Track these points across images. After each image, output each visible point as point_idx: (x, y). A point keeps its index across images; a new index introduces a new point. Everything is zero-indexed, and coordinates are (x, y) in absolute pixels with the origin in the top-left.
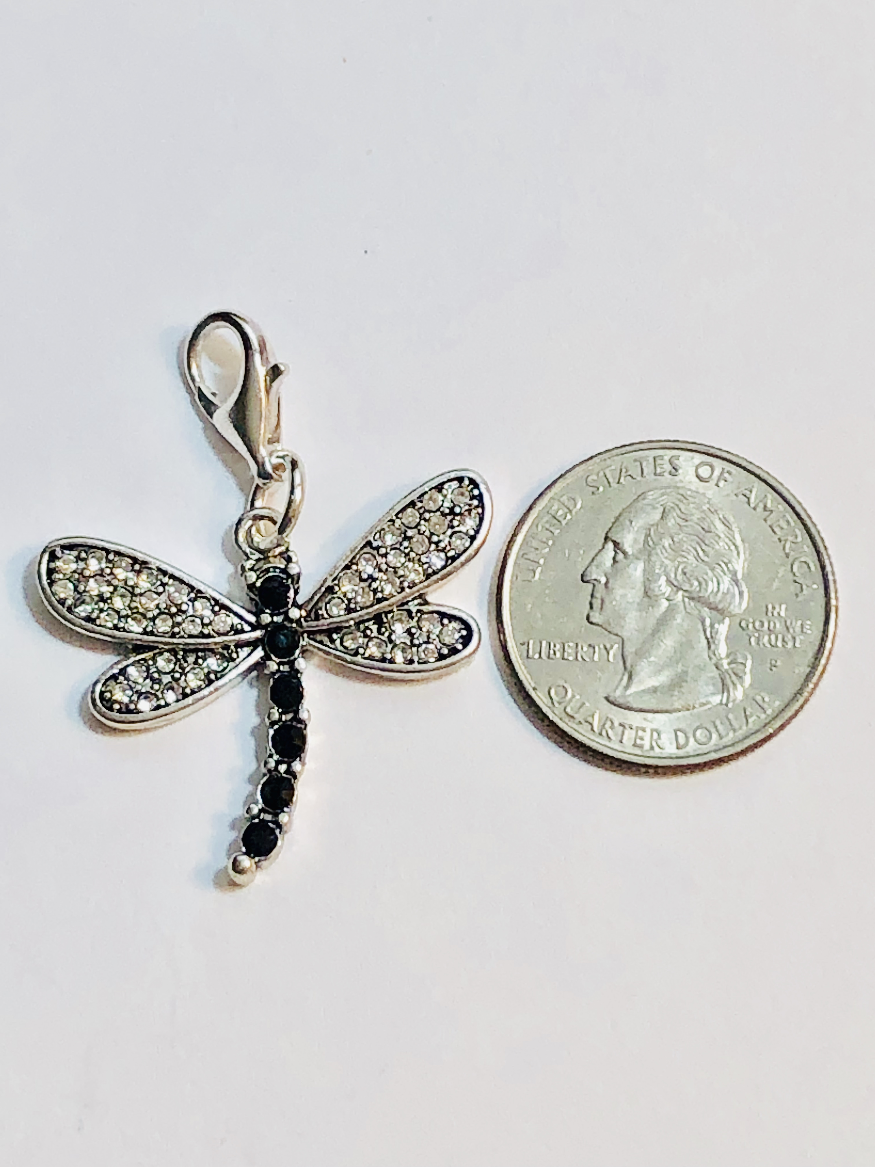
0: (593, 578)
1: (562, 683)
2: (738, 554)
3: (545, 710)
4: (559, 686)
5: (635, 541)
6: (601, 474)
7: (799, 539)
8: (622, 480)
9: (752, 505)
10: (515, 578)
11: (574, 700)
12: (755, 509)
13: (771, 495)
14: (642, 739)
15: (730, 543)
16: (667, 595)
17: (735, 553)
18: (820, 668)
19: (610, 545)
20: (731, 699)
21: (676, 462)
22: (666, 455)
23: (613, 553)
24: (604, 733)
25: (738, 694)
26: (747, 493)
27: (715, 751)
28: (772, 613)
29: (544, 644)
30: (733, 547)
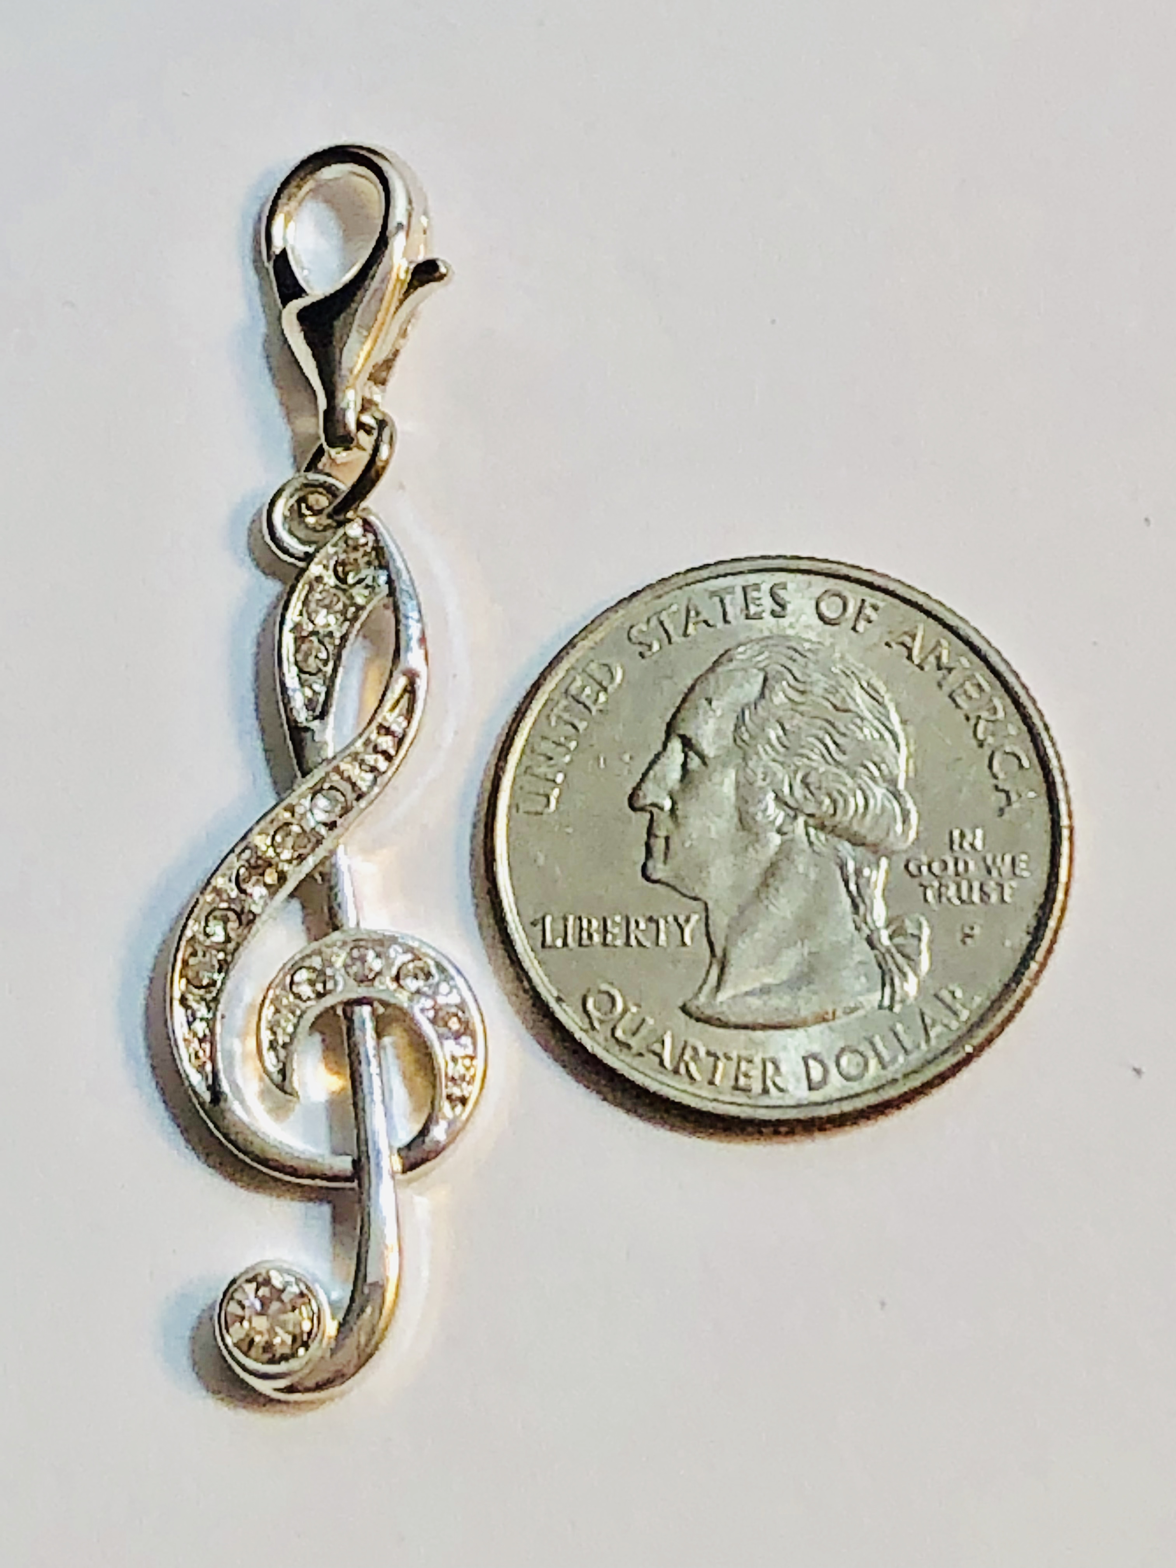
0: (648, 801)
1: (604, 987)
2: (898, 746)
3: (578, 1035)
4: (600, 992)
5: (718, 732)
6: (654, 622)
7: (1001, 714)
8: (691, 629)
9: (917, 661)
10: (514, 810)
11: (628, 1016)
12: (922, 668)
13: (947, 641)
14: (746, 1075)
15: (882, 729)
16: (778, 822)
17: (892, 744)
18: (1049, 934)
19: (676, 745)
20: (898, 998)
21: (781, 593)
22: (763, 582)
23: (683, 755)
24: (682, 1070)
25: (910, 987)
26: (907, 640)
27: (876, 1090)
28: (961, 846)
29: (571, 919)
30: (887, 735)
